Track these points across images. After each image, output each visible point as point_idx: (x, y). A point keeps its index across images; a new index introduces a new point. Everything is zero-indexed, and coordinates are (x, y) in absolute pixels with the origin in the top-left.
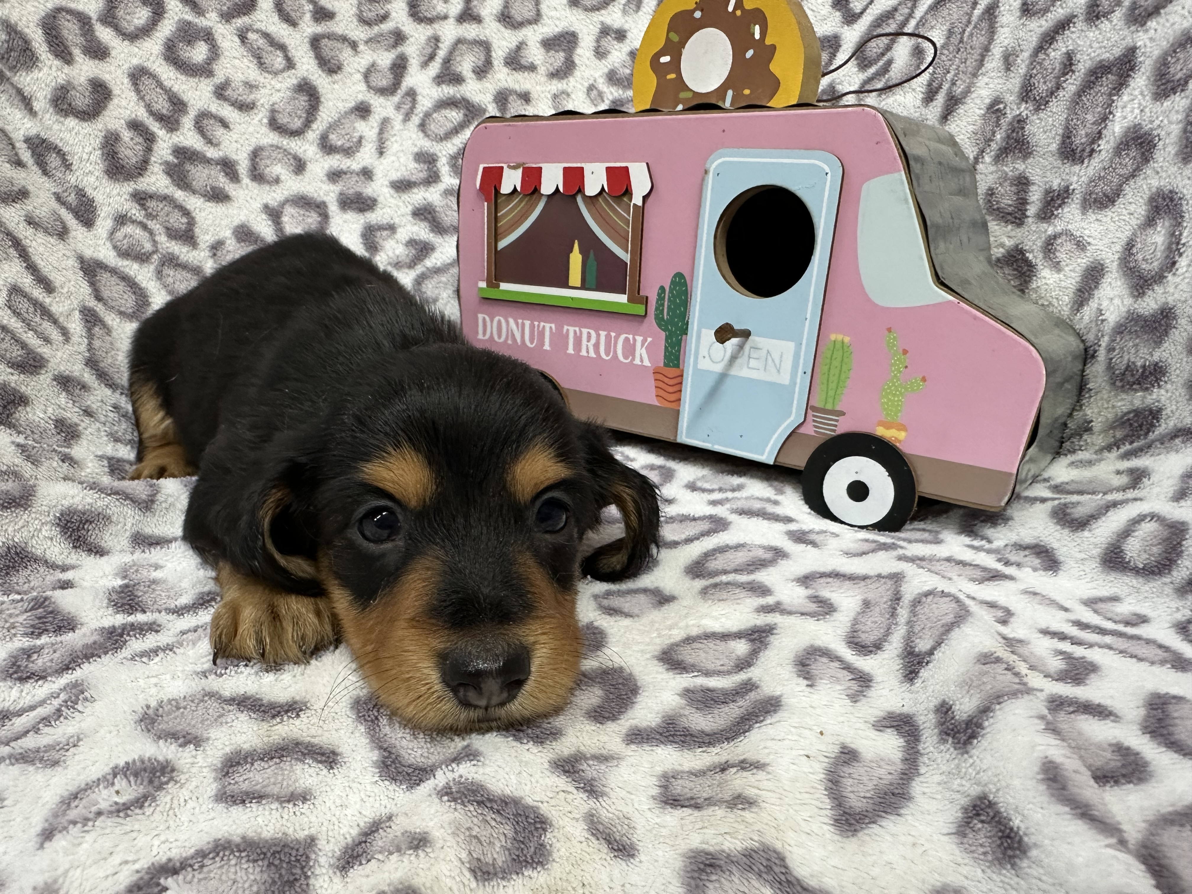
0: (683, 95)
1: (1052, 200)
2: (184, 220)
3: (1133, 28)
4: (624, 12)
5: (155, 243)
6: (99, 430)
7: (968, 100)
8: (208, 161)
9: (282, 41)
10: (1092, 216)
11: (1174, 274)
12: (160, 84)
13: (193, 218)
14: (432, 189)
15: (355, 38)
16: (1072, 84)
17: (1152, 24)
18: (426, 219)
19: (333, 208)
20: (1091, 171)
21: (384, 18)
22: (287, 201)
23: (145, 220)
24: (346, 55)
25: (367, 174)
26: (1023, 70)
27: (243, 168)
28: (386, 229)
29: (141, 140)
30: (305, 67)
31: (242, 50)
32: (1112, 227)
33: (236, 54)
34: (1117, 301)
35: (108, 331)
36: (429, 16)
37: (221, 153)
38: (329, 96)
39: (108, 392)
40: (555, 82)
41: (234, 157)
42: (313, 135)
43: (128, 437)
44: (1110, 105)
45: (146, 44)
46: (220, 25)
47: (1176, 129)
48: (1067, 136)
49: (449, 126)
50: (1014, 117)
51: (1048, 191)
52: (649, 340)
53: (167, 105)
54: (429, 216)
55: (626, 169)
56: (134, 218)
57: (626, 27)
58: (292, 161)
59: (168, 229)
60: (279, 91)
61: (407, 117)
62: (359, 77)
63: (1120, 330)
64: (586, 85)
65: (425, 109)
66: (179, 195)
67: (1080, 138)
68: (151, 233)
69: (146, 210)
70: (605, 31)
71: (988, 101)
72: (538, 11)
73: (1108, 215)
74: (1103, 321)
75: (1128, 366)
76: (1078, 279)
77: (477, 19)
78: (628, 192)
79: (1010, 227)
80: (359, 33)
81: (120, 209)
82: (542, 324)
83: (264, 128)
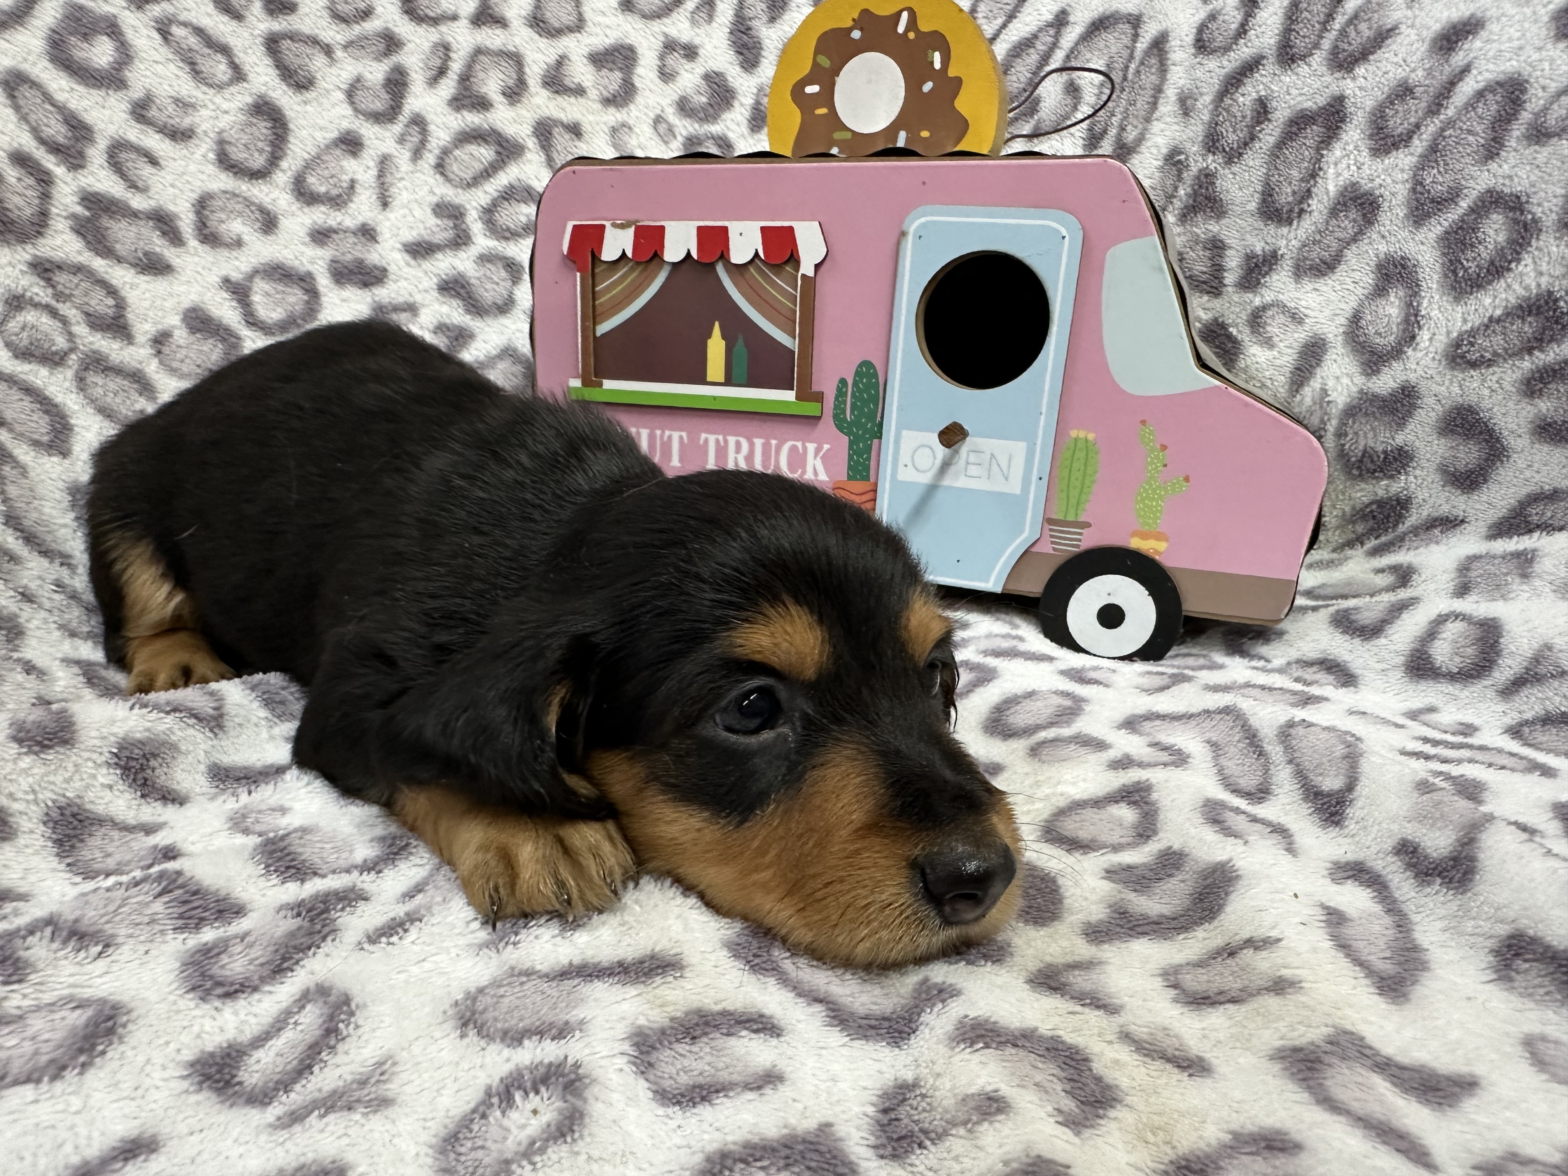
0: (838, 135)
1: (1256, 265)
2: (111, 302)
3: (1338, 75)
4: (693, 22)
5: (71, 336)
6: (46, 622)
7: (1143, 149)
8: (135, 215)
9: (223, 40)
10: (1308, 285)
11: (1414, 350)
12: (48, 98)
13: (123, 299)
14: (462, 254)
15: (328, 40)
16: (1269, 135)
17: (1360, 71)
18: (458, 295)
19: (324, 282)
20: (1302, 234)
21: (366, 14)
22: (256, 272)
23: (53, 303)
24: (318, 63)
25: (367, 233)
26: (1206, 117)
27: (186, 223)
28: (405, 310)
29: (31, 181)
30: (263, 79)
31: (165, 52)
32: (1333, 296)
33: (157, 57)
34: (1345, 380)
35: (23, 471)
36: (431, 14)
37: (153, 203)
38: (302, 122)
39: (45, 562)
40: (612, 110)
41: (171, 208)
42: (283, 177)
43: (86, 629)
44: (1319, 161)
45: (19, 37)
46: (127, 12)
47: (1402, 191)
48: (1268, 195)
49: (478, 167)
50: (1200, 171)
51: (1249, 257)
52: (826, 447)
53: (63, 129)
54: (462, 291)
55: (791, 229)
56: (37, 299)
57: (697, 41)
58: (258, 215)
59: (87, 314)
60: (226, 112)
61: (417, 154)
62: (341, 96)
63: (1351, 412)
64: (652, 115)
65: (442, 143)
66: (99, 264)
67: (1285, 196)
68: (65, 322)
69: (53, 287)
70: (670, 46)
71: (1165, 151)
72: (580, 14)
73: (1328, 285)
74: (1329, 402)
75: (1365, 451)
76: (1295, 356)
77: (501, 22)
78: (794, 259)
79: (1206, 298)
80: (333, 34)
81: (13, 286)
82: (667, 433)
83: (211, 167)
